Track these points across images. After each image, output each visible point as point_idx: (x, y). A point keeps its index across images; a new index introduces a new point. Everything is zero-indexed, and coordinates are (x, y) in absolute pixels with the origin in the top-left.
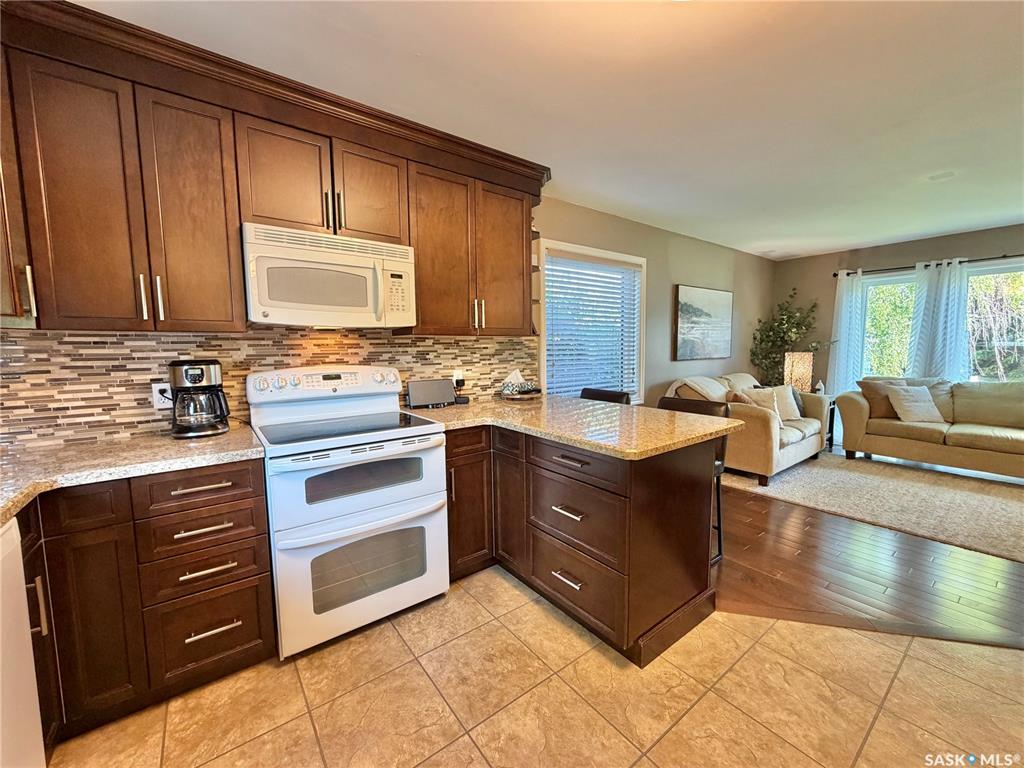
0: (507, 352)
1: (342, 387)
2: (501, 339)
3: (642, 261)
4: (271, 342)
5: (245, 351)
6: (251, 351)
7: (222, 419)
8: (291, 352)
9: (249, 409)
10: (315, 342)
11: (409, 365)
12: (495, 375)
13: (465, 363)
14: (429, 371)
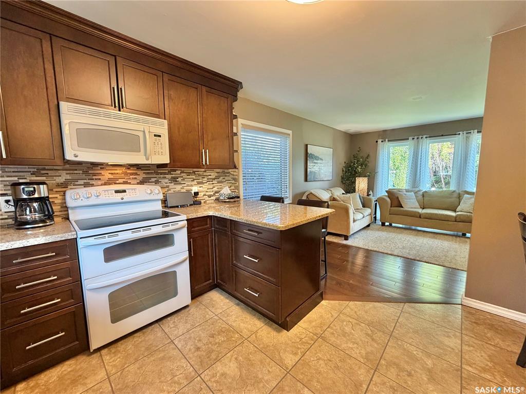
0: (222, 178)
1: (127, 197)
2: (218, 170)
3: (290, 132)
4: (81, 172)
5: (63, 177)
6: (68, 177)
7: (50, 217)
8: (94, 177)
9: (68, 211)
10: (109, 172)
11: (167, 185)
12: (215, 189)
13: (199, 183)
14: (178, 188)
